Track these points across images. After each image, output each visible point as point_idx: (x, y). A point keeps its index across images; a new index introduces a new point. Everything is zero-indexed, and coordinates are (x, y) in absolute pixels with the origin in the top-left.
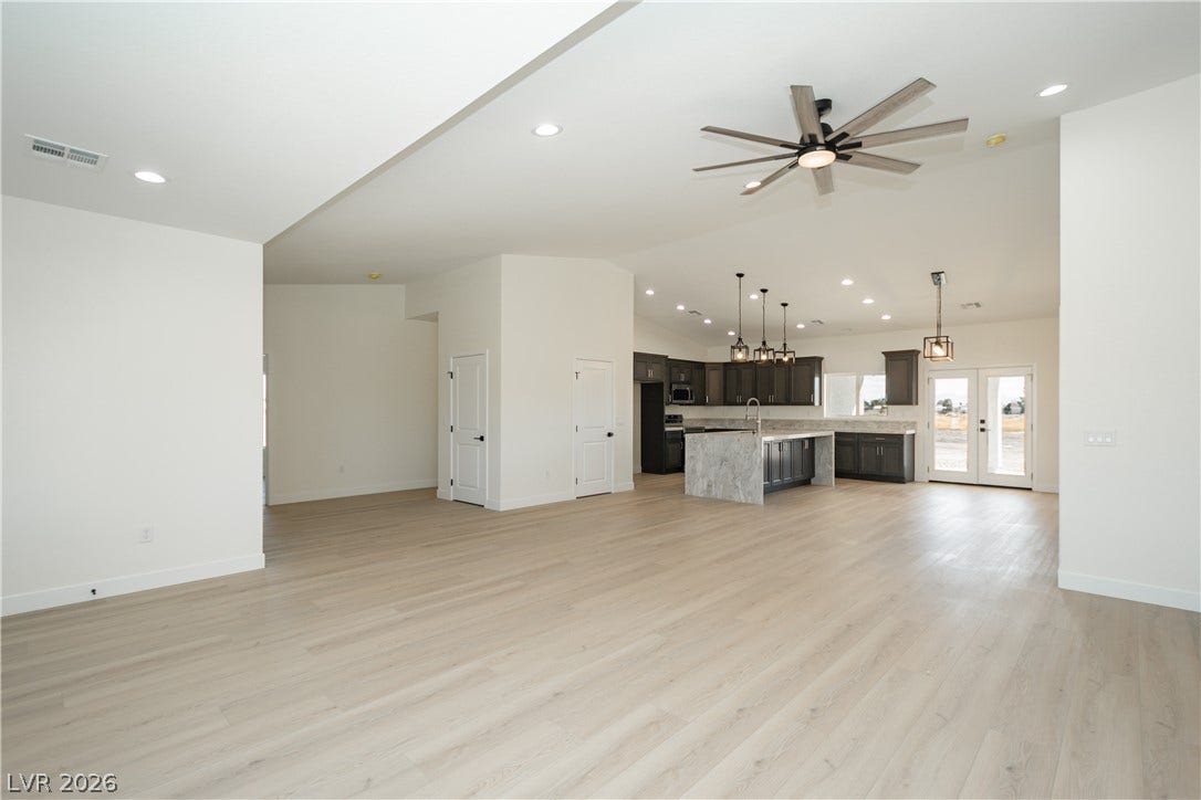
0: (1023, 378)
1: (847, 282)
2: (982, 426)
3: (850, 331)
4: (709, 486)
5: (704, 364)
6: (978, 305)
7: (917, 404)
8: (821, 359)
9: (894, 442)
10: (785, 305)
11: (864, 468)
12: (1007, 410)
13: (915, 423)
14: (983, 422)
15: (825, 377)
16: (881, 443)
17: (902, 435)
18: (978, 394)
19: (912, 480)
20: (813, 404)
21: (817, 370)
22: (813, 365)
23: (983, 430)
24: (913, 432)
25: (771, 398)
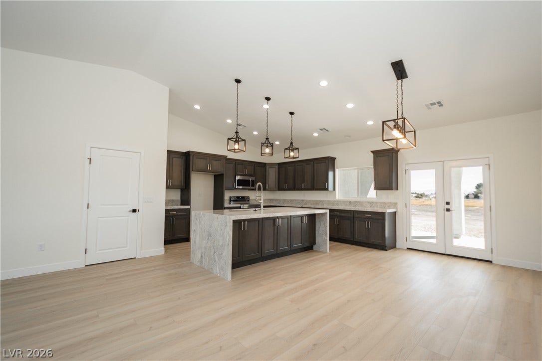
0: (481, 167)
1: (324, 83)
2: (448, 207)
3: (350, 137)
4: (202, 256)
5: (265, 164)
6: (440, 104)
7: (397, 189)
8: (334, 159)
9: (378, 218)
10: (292, 113)
11: (358, 237)
12: (467, 197)
13: (396, 204)
14: (448, 203)
15: (337, 171)
16: (369, 218)
17: (384, 213)
18: (444, 182)
19: (394, 246)
20: (327, 189)
21: (330, 166)
22: (329, 163)
23: (448, 210)
24: (393, 210)
25: (303, 186)
